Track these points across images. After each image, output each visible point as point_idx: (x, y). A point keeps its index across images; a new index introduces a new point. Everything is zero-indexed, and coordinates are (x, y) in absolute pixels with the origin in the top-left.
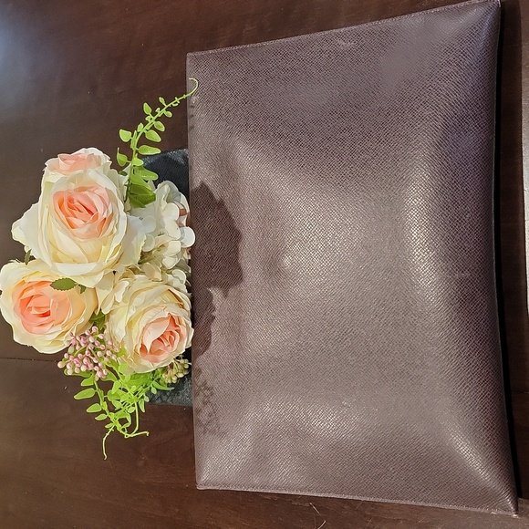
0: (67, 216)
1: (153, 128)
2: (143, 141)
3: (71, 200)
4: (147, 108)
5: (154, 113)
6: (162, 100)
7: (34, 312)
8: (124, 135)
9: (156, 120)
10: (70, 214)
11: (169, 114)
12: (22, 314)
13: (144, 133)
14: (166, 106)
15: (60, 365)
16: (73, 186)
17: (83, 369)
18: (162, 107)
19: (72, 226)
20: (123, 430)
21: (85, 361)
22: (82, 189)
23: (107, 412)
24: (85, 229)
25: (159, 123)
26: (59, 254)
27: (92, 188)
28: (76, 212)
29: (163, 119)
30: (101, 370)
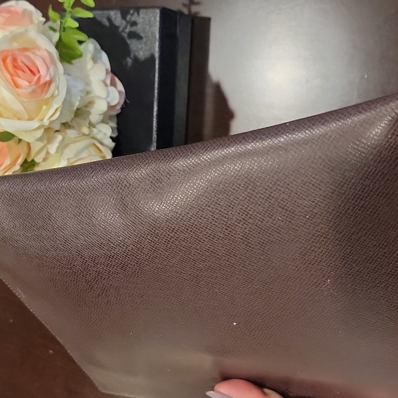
0: (11, 75)
3: (15, 60)
10: (14, 74)
16: (16, 45)
19: (17, 85)
22: (25, 49)
24: (30, 90)
27: (34, 49)
28: (20, 73)
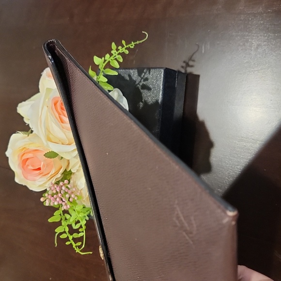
0: (59, 114)
1: (116, 59)
2: (108, 66)
4: (114, 45)
5: (117, 50)
6: (124, 42)
7: (30, 167)
8: (97, 60)
9: (118, 54)
10: (61, 113)
11: (127, 52)
12: (23, 167)
13: (109, 62)
14: (126, 47)
15: (42, 200)
17: (56, 203)
18: (123, 46)
19: (62, 122)
20: (76, 246)
21: (58, 199)
23: (68, 233)
25: (120, 56)
26: (51, 136)
29: (123, 54)
30: (66, 204)
